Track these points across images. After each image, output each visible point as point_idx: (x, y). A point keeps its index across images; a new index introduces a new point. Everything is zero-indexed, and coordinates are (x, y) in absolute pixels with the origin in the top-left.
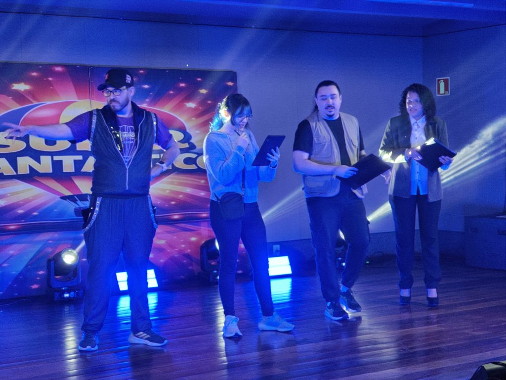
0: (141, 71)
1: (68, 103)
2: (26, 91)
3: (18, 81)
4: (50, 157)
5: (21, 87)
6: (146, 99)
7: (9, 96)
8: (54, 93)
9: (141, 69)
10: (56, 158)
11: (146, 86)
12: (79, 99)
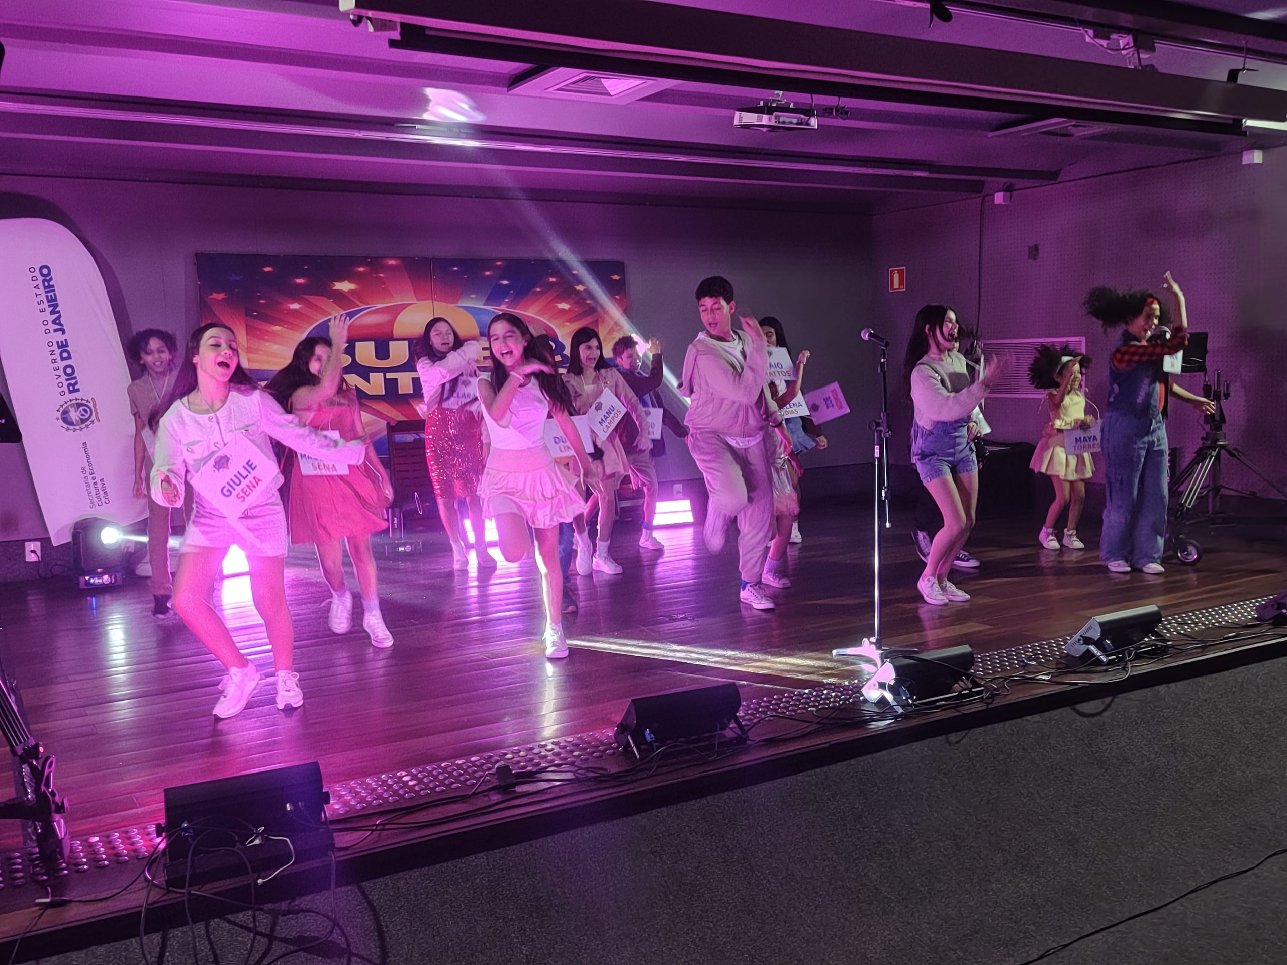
0: (499, 263)
1: (404, 306)
2: (351, 291)
3: (341, 280)
4: (382, 375)
5: (344, 286)
6: (505, 298)
7: (330, 298)
8: (386, 293)
9: (499, 260)
10: (389, 376)
11: (505, 282)
12: (418, 300)
